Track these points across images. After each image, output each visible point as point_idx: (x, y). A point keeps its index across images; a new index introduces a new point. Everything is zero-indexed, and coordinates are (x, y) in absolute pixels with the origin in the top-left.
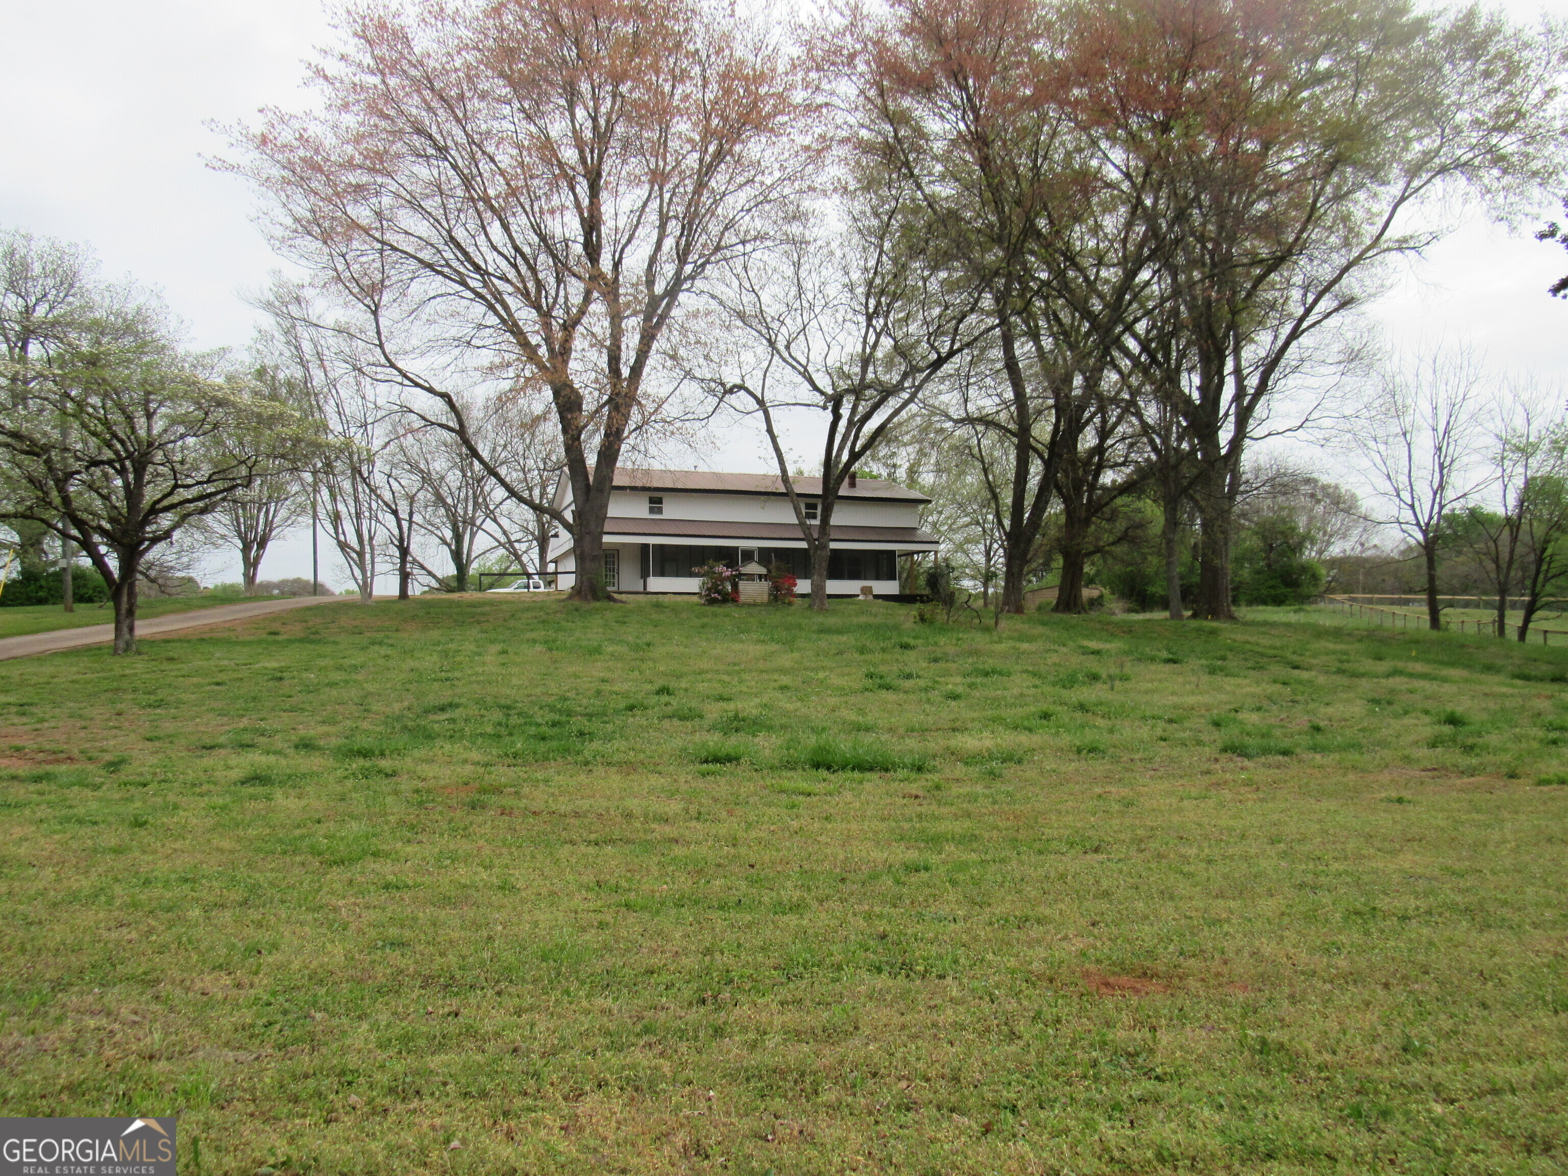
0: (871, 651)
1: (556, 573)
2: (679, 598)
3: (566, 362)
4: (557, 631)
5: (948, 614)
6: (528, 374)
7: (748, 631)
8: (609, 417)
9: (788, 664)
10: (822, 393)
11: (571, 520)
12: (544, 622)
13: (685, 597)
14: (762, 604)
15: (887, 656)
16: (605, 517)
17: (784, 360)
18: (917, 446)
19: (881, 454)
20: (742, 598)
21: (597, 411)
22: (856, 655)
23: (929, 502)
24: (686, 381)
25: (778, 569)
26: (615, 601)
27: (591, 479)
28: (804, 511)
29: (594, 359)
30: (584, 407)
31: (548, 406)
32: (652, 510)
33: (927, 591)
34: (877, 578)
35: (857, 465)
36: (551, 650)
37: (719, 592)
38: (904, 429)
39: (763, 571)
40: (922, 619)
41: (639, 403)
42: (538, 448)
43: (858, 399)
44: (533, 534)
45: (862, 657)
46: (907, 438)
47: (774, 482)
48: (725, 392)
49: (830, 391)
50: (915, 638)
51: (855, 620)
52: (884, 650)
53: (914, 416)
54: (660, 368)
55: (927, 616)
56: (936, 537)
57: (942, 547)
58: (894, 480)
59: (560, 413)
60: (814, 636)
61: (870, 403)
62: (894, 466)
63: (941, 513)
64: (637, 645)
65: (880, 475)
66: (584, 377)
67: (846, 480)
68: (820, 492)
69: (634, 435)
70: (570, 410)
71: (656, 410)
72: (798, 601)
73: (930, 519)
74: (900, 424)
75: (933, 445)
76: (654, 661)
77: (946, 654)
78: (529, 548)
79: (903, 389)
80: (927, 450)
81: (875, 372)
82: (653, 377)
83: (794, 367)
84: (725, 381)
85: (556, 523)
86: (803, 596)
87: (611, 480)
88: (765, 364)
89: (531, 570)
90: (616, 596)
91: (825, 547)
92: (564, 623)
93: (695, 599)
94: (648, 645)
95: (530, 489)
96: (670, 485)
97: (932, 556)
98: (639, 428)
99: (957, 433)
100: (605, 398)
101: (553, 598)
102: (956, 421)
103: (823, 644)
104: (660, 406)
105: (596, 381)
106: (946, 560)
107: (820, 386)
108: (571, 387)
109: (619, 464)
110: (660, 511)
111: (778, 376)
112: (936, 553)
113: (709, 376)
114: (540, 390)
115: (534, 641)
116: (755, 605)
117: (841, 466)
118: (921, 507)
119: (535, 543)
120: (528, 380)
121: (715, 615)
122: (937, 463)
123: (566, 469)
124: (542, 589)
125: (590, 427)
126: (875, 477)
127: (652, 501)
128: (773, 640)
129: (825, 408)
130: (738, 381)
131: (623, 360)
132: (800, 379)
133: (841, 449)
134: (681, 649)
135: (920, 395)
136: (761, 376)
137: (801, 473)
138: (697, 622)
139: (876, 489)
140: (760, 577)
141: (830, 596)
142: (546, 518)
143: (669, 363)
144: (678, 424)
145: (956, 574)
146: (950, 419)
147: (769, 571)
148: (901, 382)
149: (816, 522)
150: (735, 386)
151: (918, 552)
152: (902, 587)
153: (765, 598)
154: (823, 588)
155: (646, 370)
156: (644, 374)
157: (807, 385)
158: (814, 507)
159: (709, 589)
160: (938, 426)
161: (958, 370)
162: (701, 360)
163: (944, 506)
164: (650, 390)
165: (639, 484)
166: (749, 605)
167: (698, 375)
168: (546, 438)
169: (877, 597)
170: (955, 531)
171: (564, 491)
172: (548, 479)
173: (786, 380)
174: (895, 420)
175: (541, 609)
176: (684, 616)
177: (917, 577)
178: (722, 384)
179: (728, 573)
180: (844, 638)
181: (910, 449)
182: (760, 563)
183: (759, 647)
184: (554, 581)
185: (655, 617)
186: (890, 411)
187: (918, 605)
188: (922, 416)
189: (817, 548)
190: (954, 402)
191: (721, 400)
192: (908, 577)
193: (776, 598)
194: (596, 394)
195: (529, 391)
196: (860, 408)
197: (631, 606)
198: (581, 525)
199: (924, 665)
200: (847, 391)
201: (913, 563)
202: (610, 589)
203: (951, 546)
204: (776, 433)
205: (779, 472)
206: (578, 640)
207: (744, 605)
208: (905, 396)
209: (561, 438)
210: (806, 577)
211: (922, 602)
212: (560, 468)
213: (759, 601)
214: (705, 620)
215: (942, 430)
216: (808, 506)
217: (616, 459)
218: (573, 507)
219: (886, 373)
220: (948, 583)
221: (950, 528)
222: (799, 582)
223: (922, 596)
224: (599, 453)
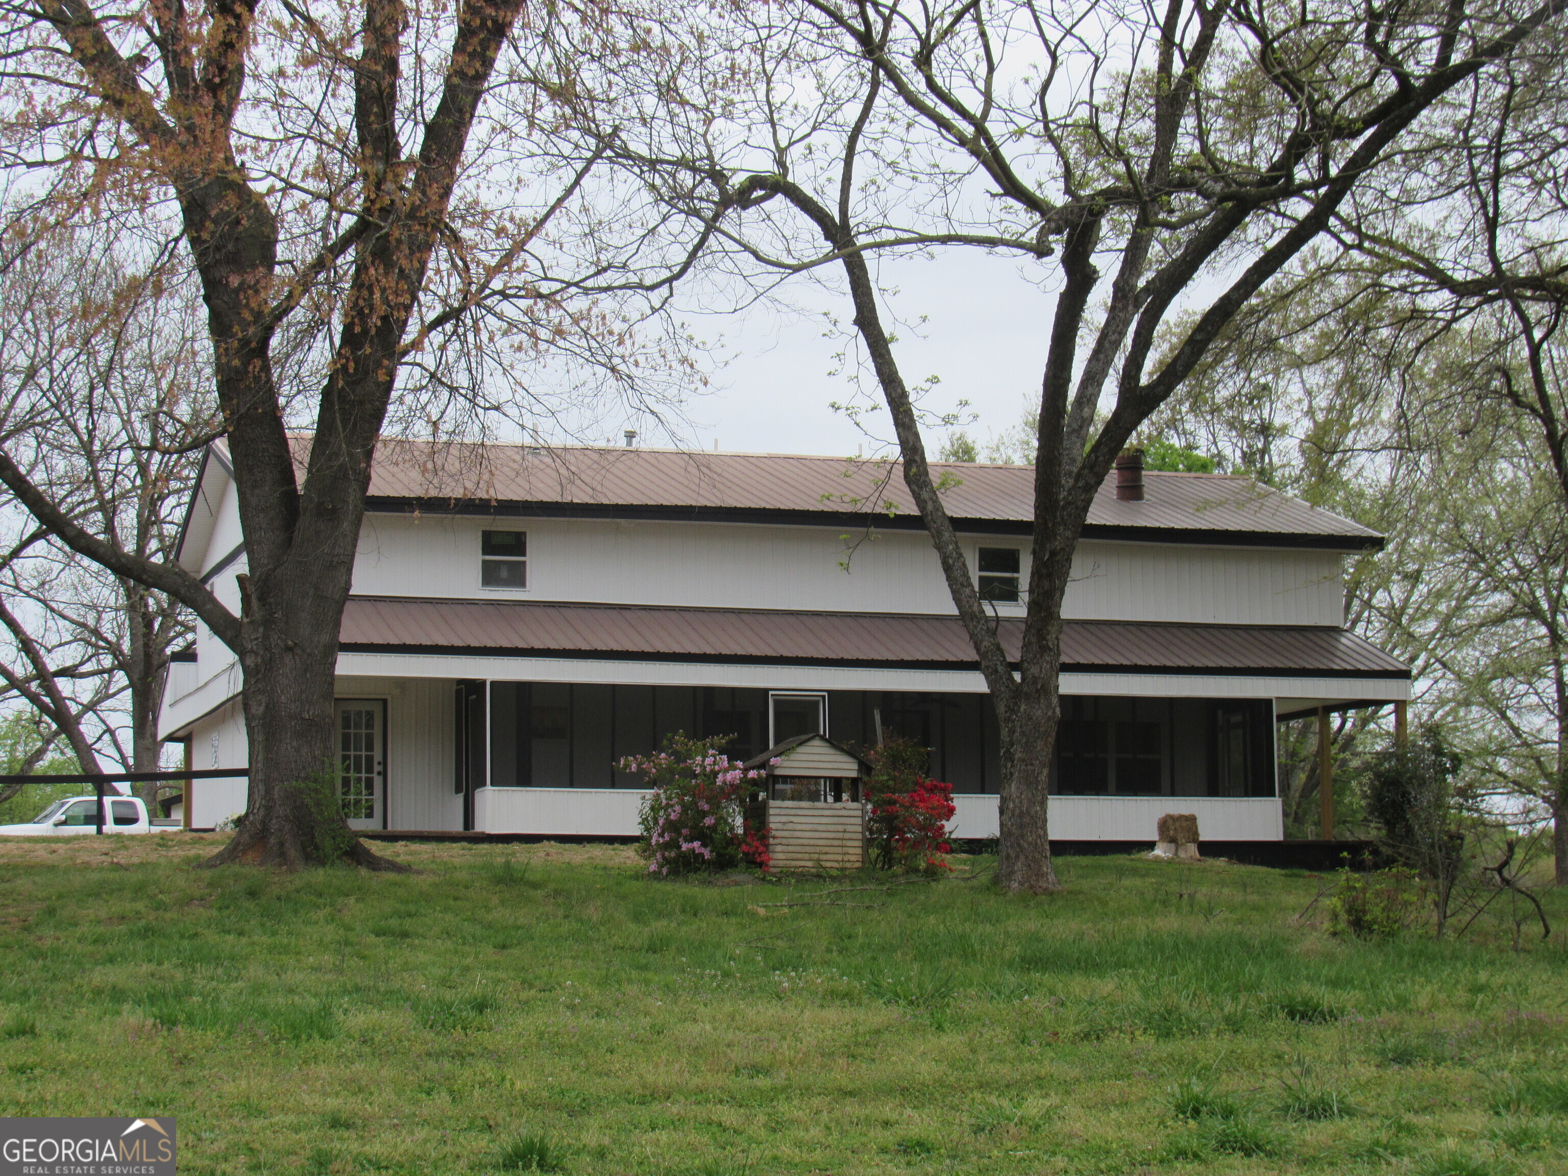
0: (1196, 1029)
1: (187, 774)
2: (578, 855)
3: (225, 112)
4: (188, 962)
5: (1441, 905)
6: (104, 147)
7: (796, 963)
8: (358, 283)
9: (926, 1071)
10: (1032, 202)
11: (234, 606)
12: (147, 932)
13: (597, 852)
14: (842, 876)
15: (1249, 1045)
16: (345, 596)
17: (913, 101)
18: (1337, 367)
19: (1223, 393)
20: (779, 856)
21: (320, 264)
22: (1146, 1040)
23: (1378, 544)
24: (601, 168)
25: (895, 760)
26: (375, 864)
27: (301, 476)
28: (975, 575)
29: (313, 101)
30: (281, 252)
31: (168, 249)
32: (490, 576)
33: (1374, 832)
34: (1213, 790)
35: (1144, 427)
36: (170, 1022)
37: (704, 836)
38: (1296, 312)
39: (847, 767)
40: (1359, 923)
41: (455, 239)
42: (135, 377)
43: (1145, 222)
44: (114, 649)
45: (1168, 1048)
46: (1302, 342)
47: (883, 484)
48: (726, 202)
49: (1057, 197)
50: (1335, 983)
51: (1141, 926)
52: (1235, 1025)
53: (1326, 272)
54: (521, 126)
55: (1375, 912)
56: (1399, 657)
57: (1420, 686)
58: (1265, 475)
59: (205, 270)
60: (1011, 979)
61: (1184, 235)
62: (1265, 430)
63: (1414, 578)
64: (446, 1008)
65: (1219, 460)
66: (281, 160)
67: (1112, 479)
68: (1027, 514)
69: (436, 337)
70: (236, 261)
71: (508, 257)
72: (958, 863)
73: (1381, 599)
74: (1283, 298)
75: (1388, 362)
76: (499, 1058)
77: (1435, 1036)
78: (103, 695)
79: (1293, 190)
80: (1369, 380)
81: (1201, 135)
82: (496, 155)
83: (942, 123)
84: (727, 163)
85: (187, 615)
86: (974, 846)
87: (366, 480)
88: (852, 112)
89: (109, 766)
90: (376, 848)
91: (1045, 688)
92: (211, 937)
93: (629, 856)
94: (480, 1007)
95: (109, 509)
96: (548, 493)
97: (1387, 719)
98: (451, 315)
99: (1465, 325)
100: (348, 221)
101: (178, 853)
102: (1460, 289)
103: (1039, 1004)
104: (520, 246)
105: (322, 170)
106: (1432, 731)
107: (1027, 181)
108: (241, 190)
109: (388, 430)
110: (517, 577)
111: (892, 149)
112: (1401, 706)
113: (672, 150)
114: (143, 200)
115: (118, 995)
116: (820, 876)
117: (1095, 430)
118: (1351, 561)
119: (121, 678)
120: (105, 166)
121: (693, 910)
122: (1402, 422)
123: (221, 445)
124: (142, 827)
125: (299, 314)
126: (1204, 467)
127: (491, 544)
128: (877, 990)
129: (1041, 250)
130: (765, 165)
131: (405, 101)
132: (963, 160)
133: (1093, 379)
134: (585, 1021)
135: (1345, 207)
136: (838, 148)
137: (965, 452)
138: (637, 933)
139: (1204, 506)
140: (837, 786)
141: (1061, 848)
142: (155, 600)
143: (548, 112)
144: (578, 304)
145: (1467, 773)
146: (1444, 281)
147: (865, 767)
148: (1284, 167)
149: (1017, 610)
150: (756, 182)
151: (1343, 706)
152: (1292, 816)
153: (854, 854)
154: (1041, 822)
155: (477, 133)
156: (471, 145)
157: (984, 179)
158: (1010, 561)
159: (672, 826)
160: (1404, 301)
161: (1462, 128)
162: (650, 102)
163: (1425, 555)
164: (488, 199)
165: (453, 491)
166: (802, 877)
167: (638, 147)
168: (161, 348)
169: (1210, 849)
170: (1462, 637)
171: (215, 515)
172: (168, 475)
173: (919, 161)
174: (1268, 284)
175: (139, 890)
176: (593, 913)
177: (1340, 785)
178: (718, 176)
179: (735, 776)
180: (1106, 986)
181: (1314, 376)
182: (835, 742)
183: (831, 1014)
184: (183, 800)
185: (500, 915)
186: (1250, 258)
187: (1343, 876)
188: (1353, 270)
189: (1017, 693)
190: (1454, 227)
191: (711, 226)
192: (1313, 783)
193: (887, 856)
194: (320, 209)
195: (109, 203)
196: (1155, 249)
197: (423, 882)
198: (268, 623)
199: (1367, 1072)
200: (1111, 196)
201: (1327, 739)
202: (357, 824)
203: (1448, 685)
204: (886, 326)
205: (894, 452)
206: (257, 989)
207: (785, 876)
208: (1299, 208)
209: (205, 346)
210: (983, 789)
211: (1358, 866)
212: (204, 443)
213: (831, 862)
214: (660, 926)
215: (1416, 314)
216: (989, 559)
217: (378, 416)
218: (242, 566)
219: (1237, 136)
220: (1439, 804)
221: (1446, 628)
222: (960, 801)
223: (1356, 848)
224: (327, 393)
